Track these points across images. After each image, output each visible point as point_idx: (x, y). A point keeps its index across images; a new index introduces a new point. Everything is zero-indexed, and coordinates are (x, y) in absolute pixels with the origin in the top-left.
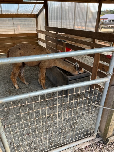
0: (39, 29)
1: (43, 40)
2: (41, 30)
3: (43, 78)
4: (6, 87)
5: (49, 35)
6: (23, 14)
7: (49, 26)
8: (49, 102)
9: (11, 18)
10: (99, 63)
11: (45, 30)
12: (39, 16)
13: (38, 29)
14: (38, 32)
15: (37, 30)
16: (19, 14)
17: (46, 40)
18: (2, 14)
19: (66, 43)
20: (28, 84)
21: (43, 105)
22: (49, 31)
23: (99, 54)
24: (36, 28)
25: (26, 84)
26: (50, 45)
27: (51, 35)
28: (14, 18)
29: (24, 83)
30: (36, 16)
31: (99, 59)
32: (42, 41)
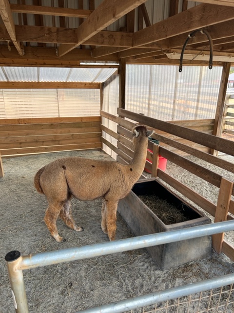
0: (106, 111)
1: (113, 132)
2: (109, 113)
3: (112, 221)
4: (36, 235)
5: (126, 125)
6: (78, 83)
7: (126, 109)
8: (124, 281)
9: (55, 90)
10: (229, 201)
11: (117, 116)
12: (108, 87)
13: (103, 110)
14: (102, 115)
15: (101, 112)
16: (70, 83)
17: (118, 132)
18: (38, 83)
19: (160, 147)
20: (80, 230)
21: (111, 287)
22: (126, 118)
23: (231, 183)
24: (100, 108)
25: (77, 230)
26: (126, 143)
27: (129, 126)
28: (60, 89)
29: (73, 229)
30: (102, 86)
31: (231, 193)
32: (111, 133)
